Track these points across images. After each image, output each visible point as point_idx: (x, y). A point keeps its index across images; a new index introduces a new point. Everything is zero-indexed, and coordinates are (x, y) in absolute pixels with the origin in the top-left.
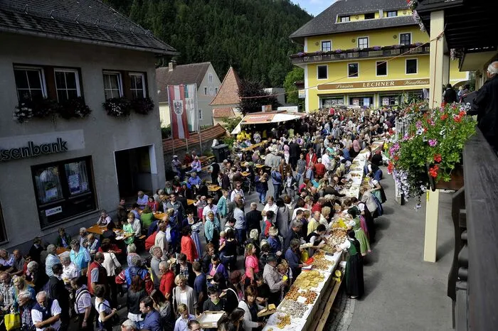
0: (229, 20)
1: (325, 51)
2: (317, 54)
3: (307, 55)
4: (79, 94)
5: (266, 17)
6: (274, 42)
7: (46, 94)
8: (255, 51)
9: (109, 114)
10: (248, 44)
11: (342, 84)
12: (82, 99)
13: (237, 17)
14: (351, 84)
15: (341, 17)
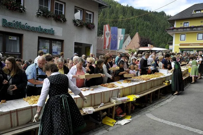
0: (141, 23)
1: (185, 26)
2: (181, 28)
3: (175, 28)
4: (63, 13)
5: (160, 23)
6: (162, 34)
7: (50, 10)
8: (153, 37)
9: (75, 24)
10: (150, 34)
11: (193, 44)
12: (64, 16)
13: (145, 22)
14: (198, 44)
15: (196, 11)
